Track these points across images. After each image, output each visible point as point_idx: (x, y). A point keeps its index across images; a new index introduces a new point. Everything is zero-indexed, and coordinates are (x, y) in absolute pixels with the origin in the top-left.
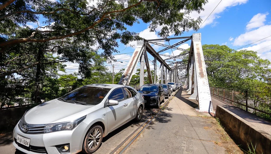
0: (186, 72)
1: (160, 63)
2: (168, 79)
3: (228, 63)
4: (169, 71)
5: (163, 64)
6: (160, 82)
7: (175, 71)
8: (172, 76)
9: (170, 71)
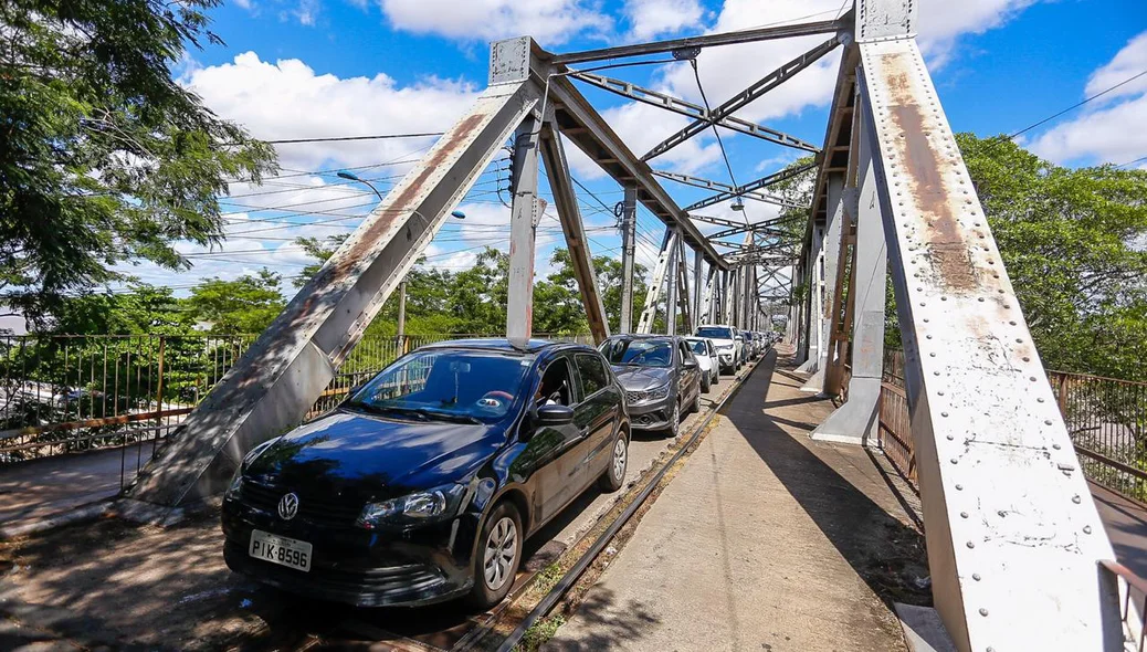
0: (796, 279)
1: (664, 227)
2: (705, 308)
3: (1027, 225)
4: (711, 272)
5: (678, 230)
6: (660, 325)
7: (743, 275)
8: (730, 296)
9: (721, 273)
